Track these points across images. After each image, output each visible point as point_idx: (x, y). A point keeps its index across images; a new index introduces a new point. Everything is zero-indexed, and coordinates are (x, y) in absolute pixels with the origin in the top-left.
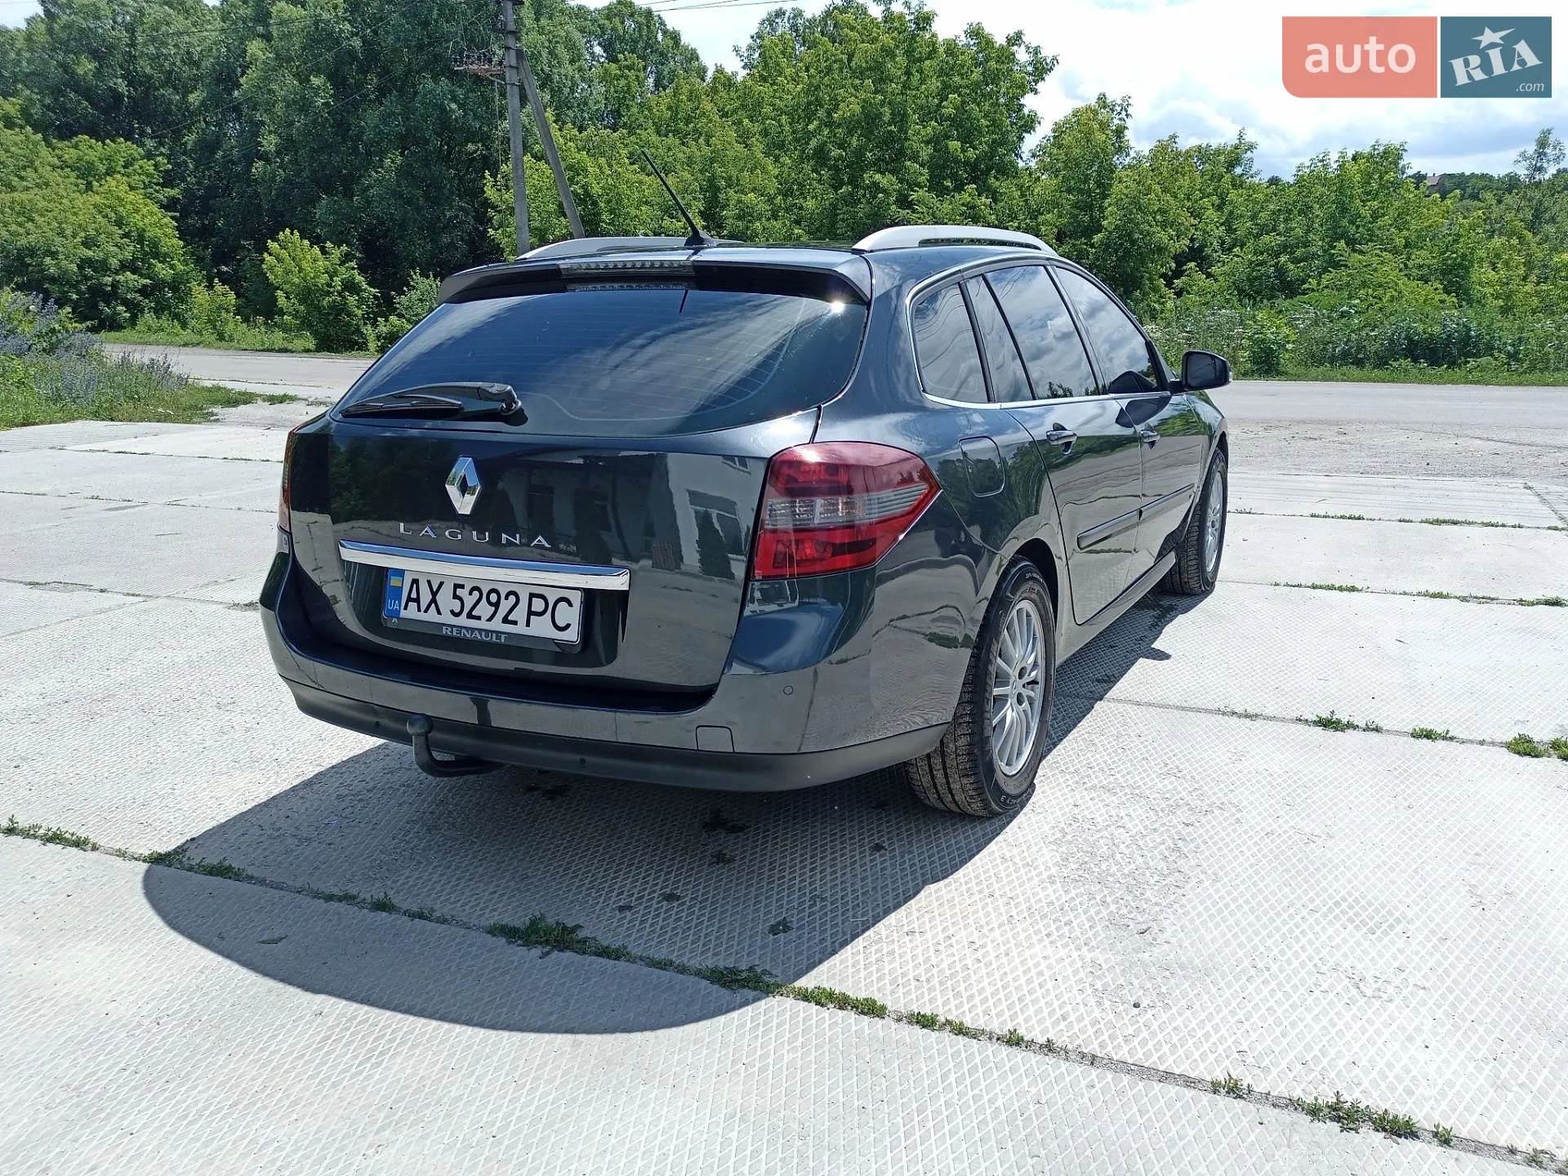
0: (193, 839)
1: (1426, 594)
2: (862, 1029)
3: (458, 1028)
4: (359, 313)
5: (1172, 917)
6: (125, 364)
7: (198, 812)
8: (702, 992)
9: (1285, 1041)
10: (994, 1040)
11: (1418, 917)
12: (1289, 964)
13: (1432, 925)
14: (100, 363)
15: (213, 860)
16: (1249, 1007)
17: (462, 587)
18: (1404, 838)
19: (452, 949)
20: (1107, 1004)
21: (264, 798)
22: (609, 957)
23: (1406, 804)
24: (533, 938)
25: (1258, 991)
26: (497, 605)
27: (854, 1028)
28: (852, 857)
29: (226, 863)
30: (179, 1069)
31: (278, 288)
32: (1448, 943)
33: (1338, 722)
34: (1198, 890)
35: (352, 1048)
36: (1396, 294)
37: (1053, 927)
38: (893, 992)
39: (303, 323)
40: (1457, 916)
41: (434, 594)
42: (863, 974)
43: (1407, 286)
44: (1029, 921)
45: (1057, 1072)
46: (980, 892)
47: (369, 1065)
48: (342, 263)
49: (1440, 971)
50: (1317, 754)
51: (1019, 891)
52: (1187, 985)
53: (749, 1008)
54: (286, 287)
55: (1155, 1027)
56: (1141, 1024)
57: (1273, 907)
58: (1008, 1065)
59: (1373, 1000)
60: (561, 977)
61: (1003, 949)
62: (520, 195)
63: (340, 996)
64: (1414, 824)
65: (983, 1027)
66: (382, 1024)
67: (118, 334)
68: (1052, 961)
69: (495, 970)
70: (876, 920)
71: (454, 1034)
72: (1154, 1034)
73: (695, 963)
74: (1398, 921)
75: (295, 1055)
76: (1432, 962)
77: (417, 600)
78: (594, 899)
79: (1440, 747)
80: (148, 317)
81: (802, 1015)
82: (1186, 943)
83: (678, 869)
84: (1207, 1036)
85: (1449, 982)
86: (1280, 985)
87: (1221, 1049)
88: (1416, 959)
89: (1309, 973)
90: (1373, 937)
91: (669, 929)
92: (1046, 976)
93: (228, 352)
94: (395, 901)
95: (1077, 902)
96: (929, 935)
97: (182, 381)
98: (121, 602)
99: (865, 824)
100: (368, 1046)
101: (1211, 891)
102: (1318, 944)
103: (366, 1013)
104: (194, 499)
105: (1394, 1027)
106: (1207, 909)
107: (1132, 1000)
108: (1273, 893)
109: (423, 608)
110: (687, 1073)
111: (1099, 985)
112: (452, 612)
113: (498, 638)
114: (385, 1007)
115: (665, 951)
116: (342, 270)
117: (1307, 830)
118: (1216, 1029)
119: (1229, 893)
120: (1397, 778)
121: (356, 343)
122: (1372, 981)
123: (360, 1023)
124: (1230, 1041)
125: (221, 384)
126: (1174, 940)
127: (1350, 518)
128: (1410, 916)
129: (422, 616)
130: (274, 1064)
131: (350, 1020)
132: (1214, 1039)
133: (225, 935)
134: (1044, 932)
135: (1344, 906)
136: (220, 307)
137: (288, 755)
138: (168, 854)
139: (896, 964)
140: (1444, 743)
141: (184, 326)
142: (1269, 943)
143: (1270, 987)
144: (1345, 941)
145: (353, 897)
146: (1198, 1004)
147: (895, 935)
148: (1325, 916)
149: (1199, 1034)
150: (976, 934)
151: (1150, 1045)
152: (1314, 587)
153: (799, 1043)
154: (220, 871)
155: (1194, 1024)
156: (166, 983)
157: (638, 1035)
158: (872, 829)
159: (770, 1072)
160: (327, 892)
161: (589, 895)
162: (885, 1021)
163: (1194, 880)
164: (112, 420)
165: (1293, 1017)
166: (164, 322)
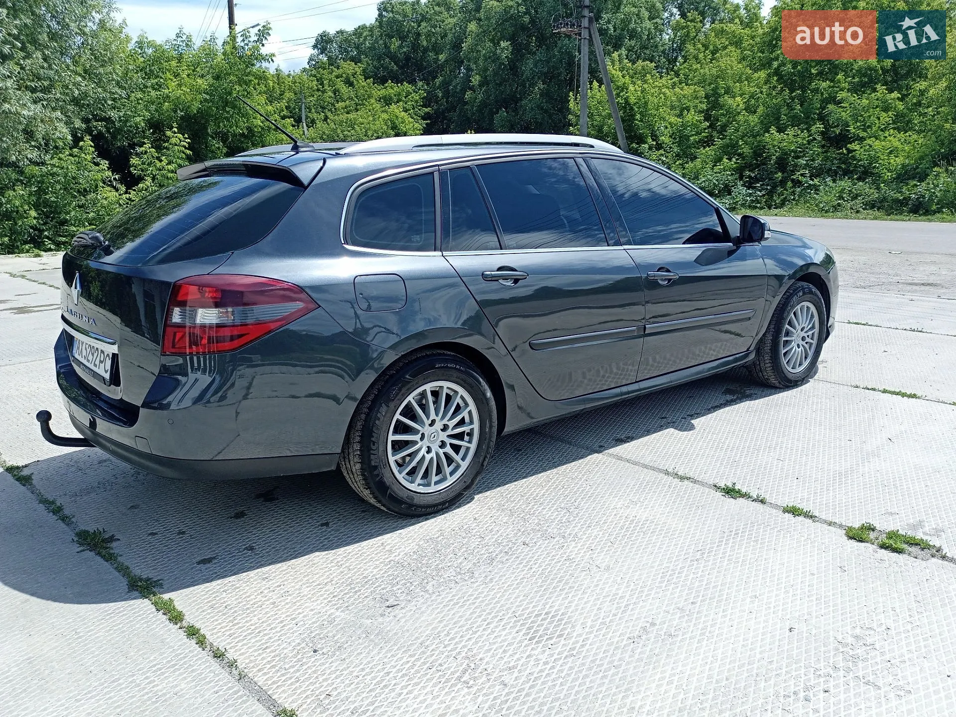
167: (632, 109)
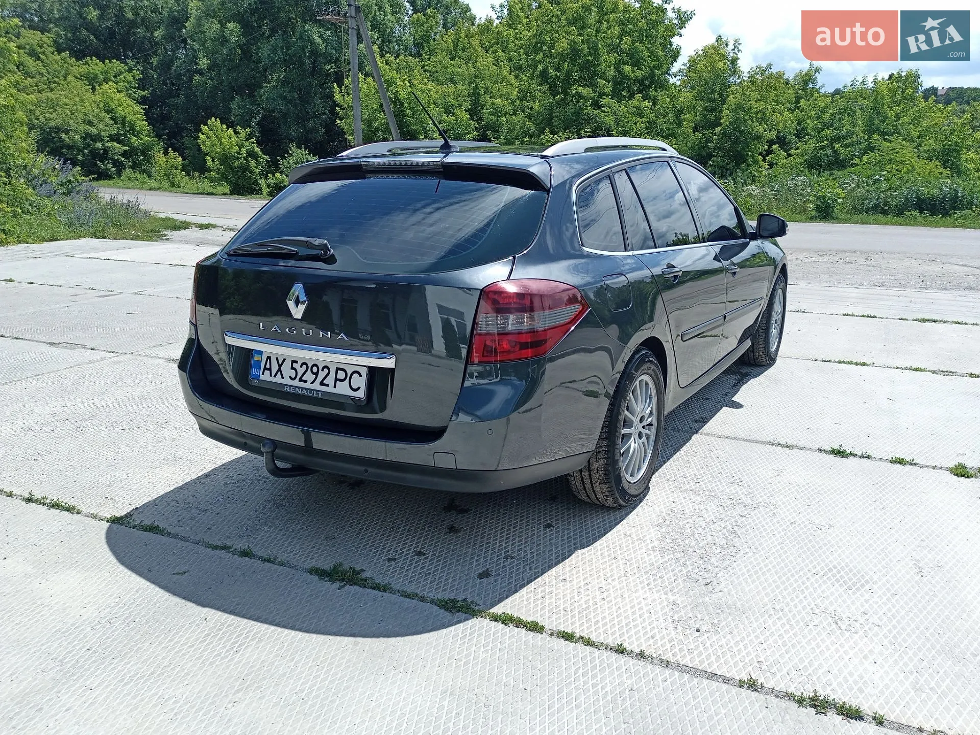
0: (137, 508)
1: (911, 369)
2: (529, 640)
3: (286, 631)
4: (257, 171)
5: (726, 575)
6: (112, 203)
7: (141, 491)
8: (434, 614)
9: (787, 656)
10: (609, 649)
11: (880, 579)
12: (796, 607)
13: (888, 586)
14: (98, 202)
15: (147, 522)
16: (768, 634)
17: (296, 362)
18: (878, 528)
19: (286, 582)
20: (680, 629)
21: (180, 484)
22: (379, 590)
23: (881, 507)
24: (335, 576)
25: (774, 624)
26: (316, 374)
27: (524, 639)
28: (532, 531)
29: (155, 524)
30: (121, 651)
31: (207, 155)
32: (897, 597)
33: (845, 451)
34: (744, 558)
35: (223, 641)
36: (910, 168)
37: (652, 579)
38: (549, 618)
39: (222, 177)
40: (904, 580)
41: (280, 366)
42: (532, 605)
43: (918, 164)
44: (637, 575)
45: (645, 671)
46: (609, 556)
47: (232, 653)
48: (247, 140)
49: (889, 615)
50: (828, 472)
51: (633, 556)
52: (730, 619)
53: (462, 625)
54: (212, 154)
55: (708, 644)
56: (699, 643)
57: (789, 571)
58: (615, 665)
59: (845, 632)
60: (350, 602)
61: (619, 592)
62: (356, 98)
63: (218, 609)
64: (885, 520)
65: (602, 641)
66: (241, 627)
67: (110, 182)
68: (649, 600)
69: (310, 596)
70: (544, 572)
71: (284, 635)
72: (706, 649)
73: (431, 595)
74: (867, 582)
75: (189, 645)
76: (885, 609)
77: (270, 369)
78: (374, 553)
79: (907, 470)
80: (128, 172)
81: (493, 630)
82: (733, 592)
83: (425, 536)
84: (739, 651)
85: (894, 622)
86: (788, 621)
87: (747, 660)
88: (876, 606)
89: (807, 613)
90: (850, 592)
91: (417, 574)
92: (644, 611)
93: (176, 195)
94: (254, 551)
95: (668, 564)
96: (575, 582)
97: (147, 214)
98: (103, 356)
99: (542, 510)
100: (232, 641)
101: (752, 559)
102: (815, 595)
103: (233, 620)
104: (150, 291)
105: (856, 650)
106: (748, 571)
107: (696, 627)
108: (791, 562)
109: (273, 374)
110: (421, 664)
111: (676, 617)
112: (290, 377)
113: (317, 394)
114: (243, 616)
115: (413, 587)
116: (247, 143)
117: (817, 522)
118: (746, 647)
119: (763, 561)
120: (878, 489)
121: (255, 190)
122: (846, 620)
123: (228, 626)
124: (753, 656)
125: (171, 216)
126: (725, 590)
127: (868, 317)
128: (875, 579)
129: (272, 379)
130: (176, 650)
131: (223, 624)
132: (744, 653)
133: (152, 569)
134: (646, 583)
135: (835, 571)
136: (172, 166)
137: (197, 457)
138: (122, 518)
139: (553, 600)
140: (911, 467)
141: (150, 176)
142: (785, 593)
143: (782, 622)
144: (832, 594)
145: (229, 548)
146: (736, 631)
147: (554, 582)
148: (822, 577)
149: (735, 649)
150: (604, 582)
151: (704, 656)
152: (840, 362)
153: (489, 648)
154: (153, 529)
155: (732, 644)
156: (116, 598)
157: (393, 639)
158: (546, 513)
159: (471, 665)
160: (214, 543)
161: (370, 551)
162: (543, 636)
163: (742, 552)
164: (104, 238)
165: (794, 641)
166: (138, 175)
167: (402, 104)
